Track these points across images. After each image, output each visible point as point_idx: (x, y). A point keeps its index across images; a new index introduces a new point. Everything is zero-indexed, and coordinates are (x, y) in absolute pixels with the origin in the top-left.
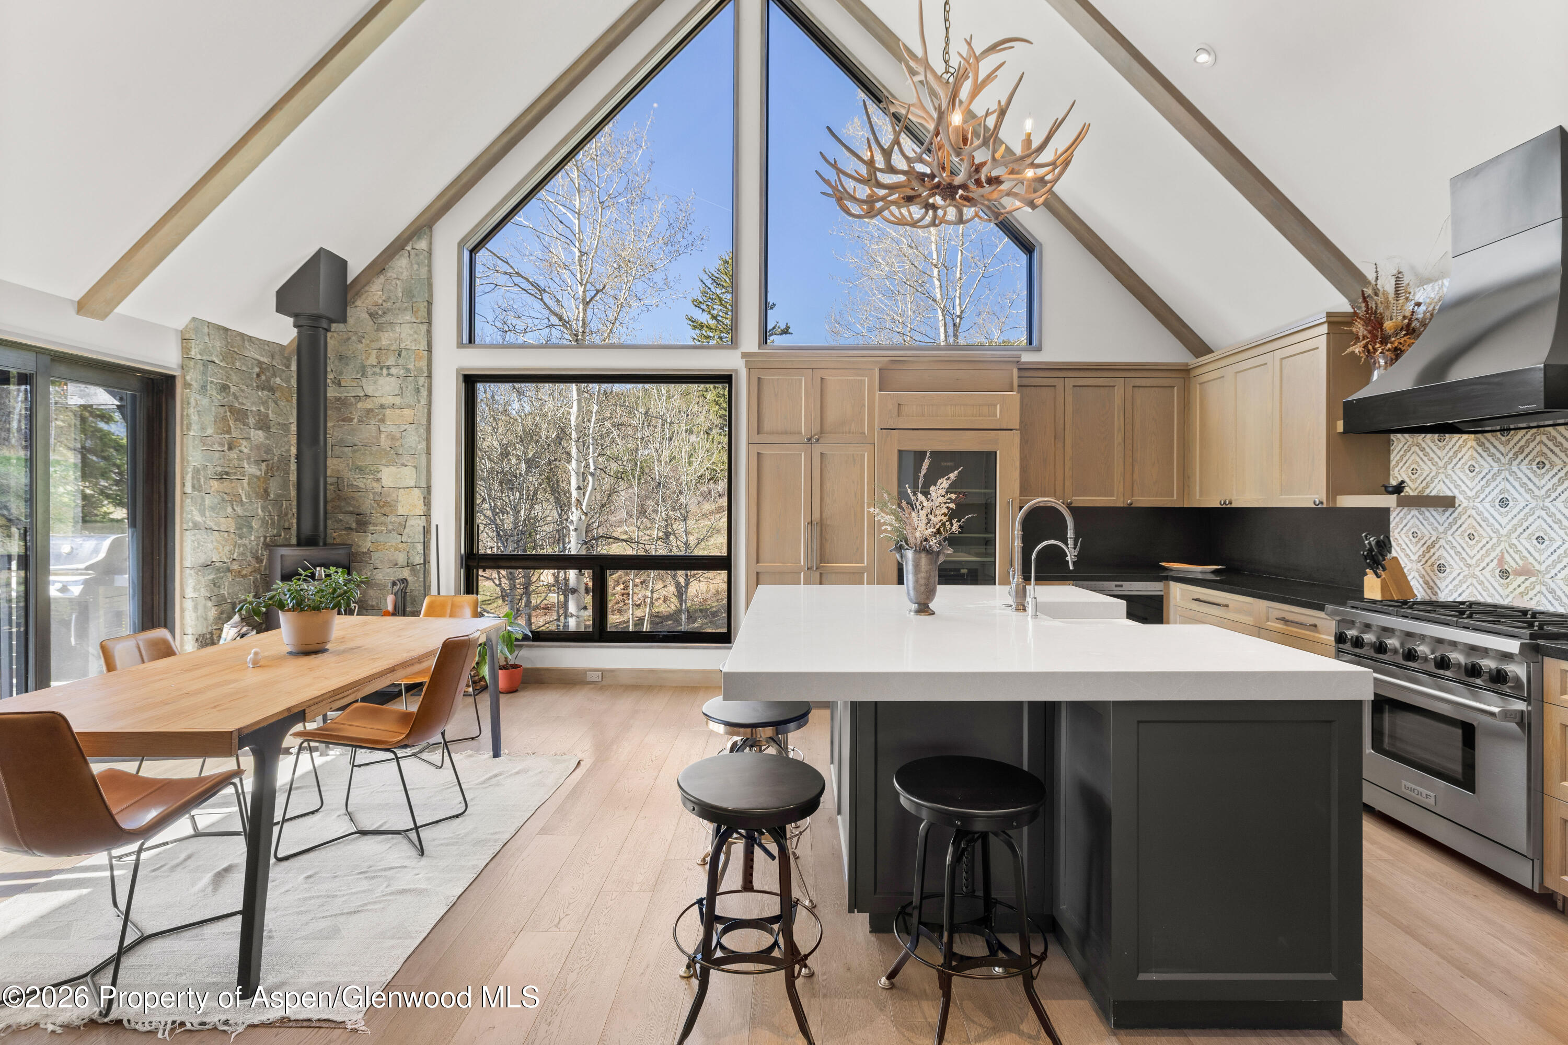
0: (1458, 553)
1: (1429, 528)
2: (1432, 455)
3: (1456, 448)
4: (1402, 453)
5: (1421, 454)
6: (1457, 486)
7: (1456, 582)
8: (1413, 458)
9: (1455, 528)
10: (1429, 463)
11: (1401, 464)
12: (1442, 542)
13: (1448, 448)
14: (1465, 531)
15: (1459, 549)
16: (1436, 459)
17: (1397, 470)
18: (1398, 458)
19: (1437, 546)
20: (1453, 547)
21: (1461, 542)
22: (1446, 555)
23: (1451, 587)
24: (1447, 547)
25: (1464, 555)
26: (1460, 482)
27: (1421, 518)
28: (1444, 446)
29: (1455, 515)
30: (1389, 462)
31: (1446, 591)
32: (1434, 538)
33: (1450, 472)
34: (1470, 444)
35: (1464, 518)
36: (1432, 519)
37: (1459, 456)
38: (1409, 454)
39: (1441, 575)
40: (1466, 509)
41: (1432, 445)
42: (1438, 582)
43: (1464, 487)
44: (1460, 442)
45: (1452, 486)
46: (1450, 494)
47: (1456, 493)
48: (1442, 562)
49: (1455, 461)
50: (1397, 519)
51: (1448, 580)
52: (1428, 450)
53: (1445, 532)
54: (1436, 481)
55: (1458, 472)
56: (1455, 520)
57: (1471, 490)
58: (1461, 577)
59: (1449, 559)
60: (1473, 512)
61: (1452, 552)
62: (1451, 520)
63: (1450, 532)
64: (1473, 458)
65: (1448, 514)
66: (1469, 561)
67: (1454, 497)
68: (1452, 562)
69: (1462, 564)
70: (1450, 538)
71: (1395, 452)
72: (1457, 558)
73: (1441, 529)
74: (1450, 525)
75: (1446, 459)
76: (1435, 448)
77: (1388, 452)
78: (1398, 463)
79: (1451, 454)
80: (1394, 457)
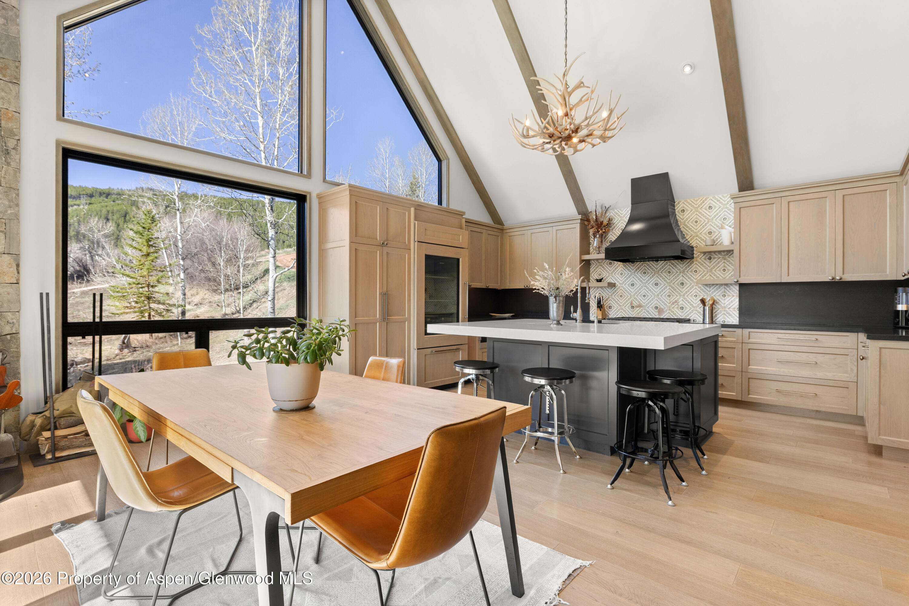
0: (616, 302)
1: (605, 294)
2: (607, 269)
3: (616, 267)
4: (595, 268)
5: (603, 269)
6: (616, 280)
7: (616, 311)
8: (600, 270)
9: (615, 293)
10: (606, 272)
11: (594, 272)
12: (610, 298)
13: (613, 267)
14: (619, 294)
15: (617, 300)
16: (608, 271)
17: (593, 274)
18: (593, 270)
19: (608, 300)
20: (614, 300)
21: (617, 298)
22: (612, 303)
23: (614, 313)
24: (612, 300)
25: (619, 302)
26: (617, 278)
27: (602, 291)
28: (611, 266)
29: (616, 289)
30: (590, 271)
31: (612, 315)
32: (607, 297)
33: (614, 275)
34: (621, 266)
35: (618, 290)
36: (607, 291)
37: (617, 270)
38: (597, 269)
39: (610, 310)
40: (619, 287)
41: (607, 266)
42: (609, 312)
43: (619, 280)
44: (617, 265)
45: (614, 280)
46: (613, 282)
47: (616, 282)
48: (611, 305)
49: (615, 271)
50: (593, 291)
51: (613, 311)
52: (605, 267)
53: (612, 295)
54: (609, 278)
55: (617, 275)
56: (616, 291)
57: (621, 281)
58: (617, 310)
59: (613, 304)
60: (622, 288)
61: (614, 302)
62: (614, 291)
63: (613, 295)
64: (622, 270)
65: (613, 289)
66: (620, 304)
67: (615, 283)
68: (614, 305)
69: (618, 305)
70: (613, 297)
71: (592, 268)
72: (616, 303)
73: (610, 294)
74: (614, 293)
75: (612, 271)
76: (608, 267)
77: (589, 268)
78: (593, 272)
79: (614, 269)
80: (592, 270)
